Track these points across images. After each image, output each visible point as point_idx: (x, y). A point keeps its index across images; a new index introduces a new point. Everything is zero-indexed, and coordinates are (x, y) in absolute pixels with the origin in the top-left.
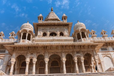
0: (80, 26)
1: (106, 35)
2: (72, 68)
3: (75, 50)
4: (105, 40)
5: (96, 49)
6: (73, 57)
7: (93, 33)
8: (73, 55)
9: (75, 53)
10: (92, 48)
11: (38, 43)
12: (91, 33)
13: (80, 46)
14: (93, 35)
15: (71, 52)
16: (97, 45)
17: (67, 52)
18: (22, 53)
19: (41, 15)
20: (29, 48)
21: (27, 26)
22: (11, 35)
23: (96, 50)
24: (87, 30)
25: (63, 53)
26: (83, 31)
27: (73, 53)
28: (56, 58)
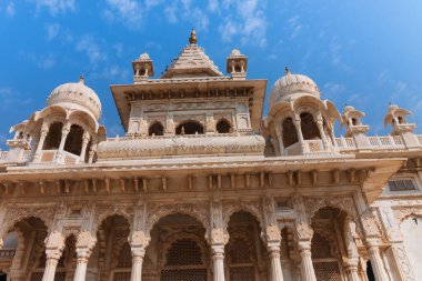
0: (296, 87)
1: (407, 125)
2: (260, 272)
3: (269, 193)
4: (403, 146)
5: (367, 185)
6: (261, 225)
7: (354, 120)
8: (259, 216)
9: (273, 206)
10: (350, 181)
11: (110, 163)
12: (344, 117)
13: (294, 175)
14: (351, 126)
15: (253, 202)
16: (373, 169)
17: (232, 202)
18: (36, 209)
19: (145, 57)
20: (64, 188)
21: (71, 96)
22: (17, 134)
23: (369, 191)
24: (325, 102)
25: (216, 205)
26: (309, 110)
27: (261, 209)
28: (190, 228)
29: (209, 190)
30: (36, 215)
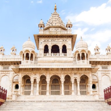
3: (73, 72)
10: (89, 70)
13: (78, 68)
15: (70, 73)
17: (66, 73)
20: (33, 70)
29: (61, 71)
30: (27, 75)
